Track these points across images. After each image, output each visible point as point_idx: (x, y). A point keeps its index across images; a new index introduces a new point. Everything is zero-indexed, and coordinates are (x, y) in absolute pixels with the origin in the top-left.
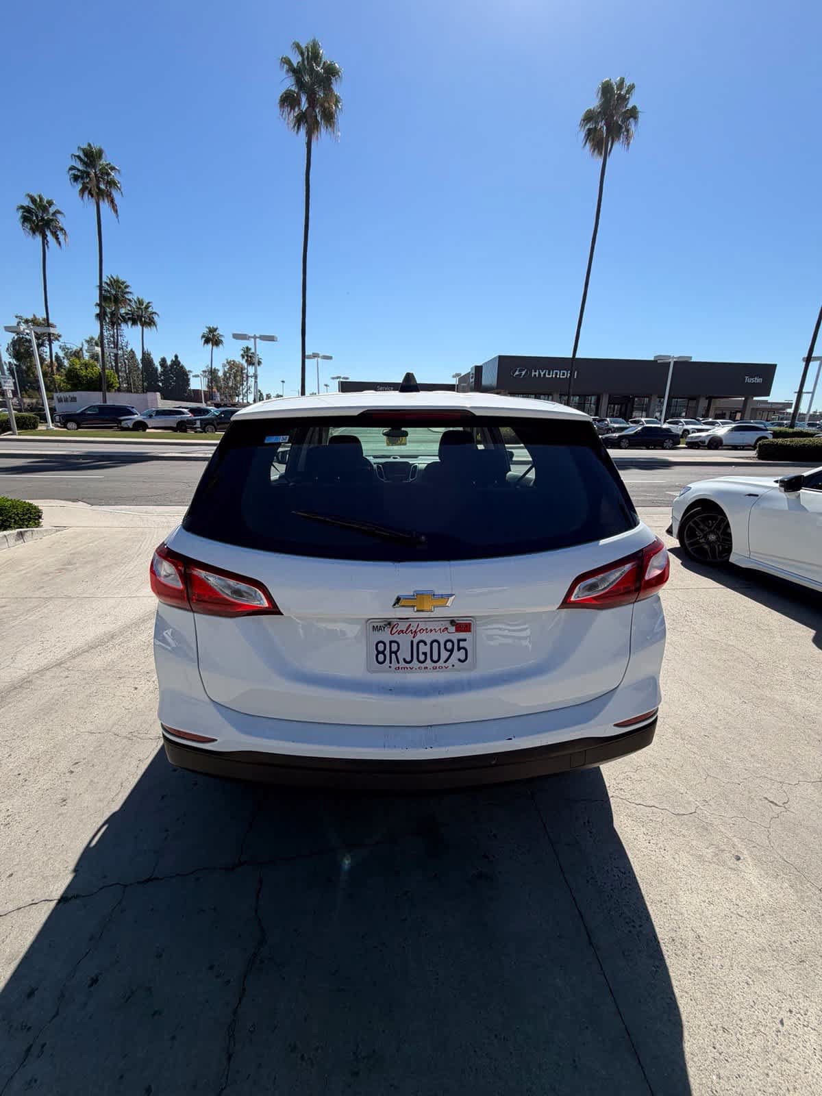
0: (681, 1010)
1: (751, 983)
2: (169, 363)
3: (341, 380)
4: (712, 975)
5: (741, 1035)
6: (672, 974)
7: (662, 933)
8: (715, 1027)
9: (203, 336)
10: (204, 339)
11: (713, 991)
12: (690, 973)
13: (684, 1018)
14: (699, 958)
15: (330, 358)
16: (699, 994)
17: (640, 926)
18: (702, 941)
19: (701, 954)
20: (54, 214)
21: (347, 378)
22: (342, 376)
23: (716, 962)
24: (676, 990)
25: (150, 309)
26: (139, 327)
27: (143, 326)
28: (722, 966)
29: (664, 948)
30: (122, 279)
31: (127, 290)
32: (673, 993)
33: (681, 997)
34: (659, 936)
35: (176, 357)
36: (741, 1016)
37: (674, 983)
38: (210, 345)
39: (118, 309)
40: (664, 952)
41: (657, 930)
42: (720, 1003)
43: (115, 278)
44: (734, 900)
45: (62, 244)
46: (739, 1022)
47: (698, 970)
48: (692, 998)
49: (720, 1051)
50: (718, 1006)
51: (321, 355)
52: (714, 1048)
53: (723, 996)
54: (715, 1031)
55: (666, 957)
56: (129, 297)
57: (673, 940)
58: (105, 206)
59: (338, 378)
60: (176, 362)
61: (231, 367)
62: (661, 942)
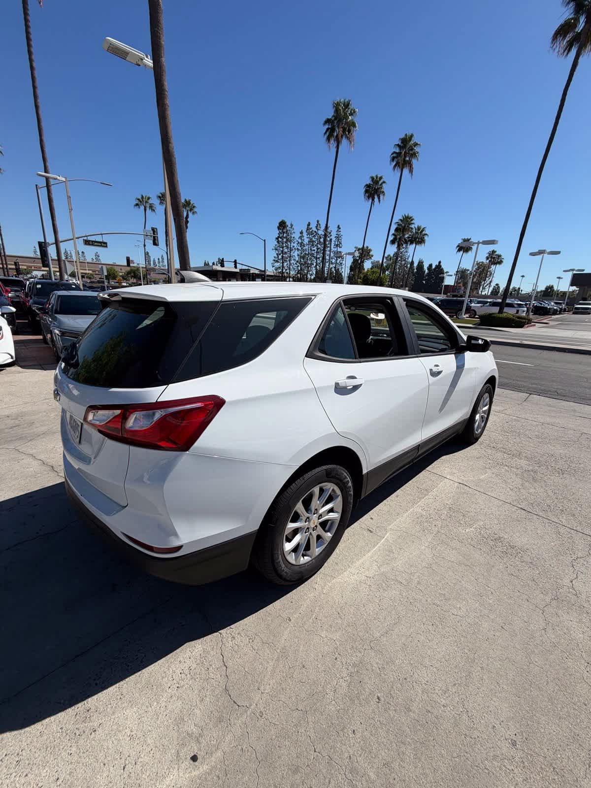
0: (33, 726)
1: (58, 783)
2: (434, 267)
3: (575, 272)
4: (61, 747)
5: (15, 777)
6: (59, 715)
7: (92, 702)
8: (21, 753)
9: (458, 246)
10: (458, 248)
11: (49, 749)
12: (62, 728)
13: (27, 729)
14: (75, 734)
15: (558, 253)
16: (45, 737)
17: (96, 684)
18: (91, 734)
19: (79, 735)
20: (381, 184)
21: (583, 270)
22: (576, 269)
23: (74, 749)
24: (47, 720)
25: (424, 232)
26: (414, 245)
27: (416, 244)
28: (71, 754)
29: (80, 705)
30: (410, 215)
31: (412, 222)
32: (44, 718)
33: (42, 725)
34: (90, 699)
35: (440, 262)
36: (29, 775)
37: (52, 718)
38: (462, 252)
39: (404, 235)
40: (77, 706)
41: (95, 697)
42: (39, 756)
43: (407, 215)
44: (140, 760)
45: (381, 201)
46: (25, 774)
47: (64, 734)
48: (42, 733)
49: (3, 760)
50: (37, 755)
51: (548, 251)
52: (6, 755)
53: (45, 758)
54: (18, 754)
55: (73, 708)
56: (413, 226)
57: (88, 711)
58: (406, 171)
59: (573, 270)
60: (439, 266)
61: (478, 267)
62: (85, 702)
